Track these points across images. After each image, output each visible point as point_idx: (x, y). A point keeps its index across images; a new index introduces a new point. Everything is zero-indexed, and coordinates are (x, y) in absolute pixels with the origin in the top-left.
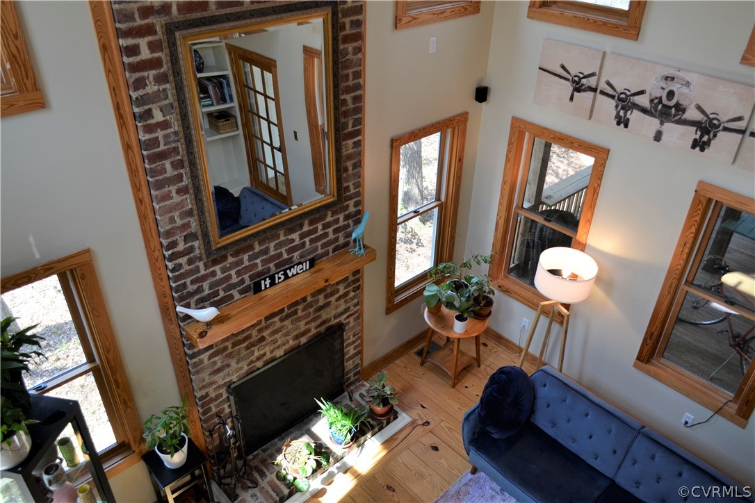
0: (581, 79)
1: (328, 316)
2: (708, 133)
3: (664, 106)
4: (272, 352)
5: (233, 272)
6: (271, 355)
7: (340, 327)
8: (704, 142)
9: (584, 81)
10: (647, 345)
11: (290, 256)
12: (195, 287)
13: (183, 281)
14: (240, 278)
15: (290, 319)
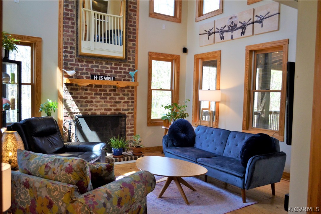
0: (210, 31)
1: (120, 108)
2: (244, 29)
3: (232, 27)
4: (95, 110)
5: (85, 68)
6: (94, 112)
7: (124, 116)
8: (244, 32)
9: (211, 32)
10: (244, 121)
11: (106, 73)
12: (71, 66)
13: (67, 62)
14: (87, 72)
15: (104, 100)
